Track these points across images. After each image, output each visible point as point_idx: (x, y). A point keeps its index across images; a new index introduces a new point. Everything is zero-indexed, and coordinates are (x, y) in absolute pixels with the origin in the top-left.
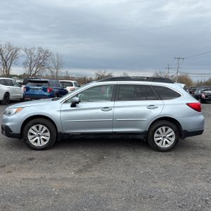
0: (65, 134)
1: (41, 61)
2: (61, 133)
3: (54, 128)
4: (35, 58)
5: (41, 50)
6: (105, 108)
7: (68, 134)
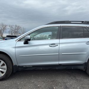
0: (19, 66)
1: (16, 30)
2: (16, 66)
3: (10, 62)
4: (14, 29)
5: (16, 26)
6: (52, 44)
7: (22, 67)
